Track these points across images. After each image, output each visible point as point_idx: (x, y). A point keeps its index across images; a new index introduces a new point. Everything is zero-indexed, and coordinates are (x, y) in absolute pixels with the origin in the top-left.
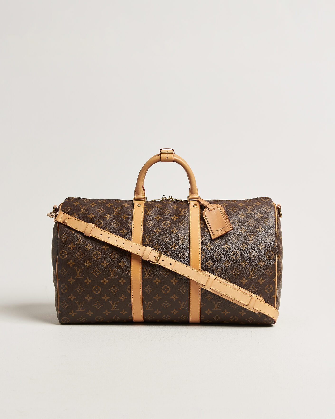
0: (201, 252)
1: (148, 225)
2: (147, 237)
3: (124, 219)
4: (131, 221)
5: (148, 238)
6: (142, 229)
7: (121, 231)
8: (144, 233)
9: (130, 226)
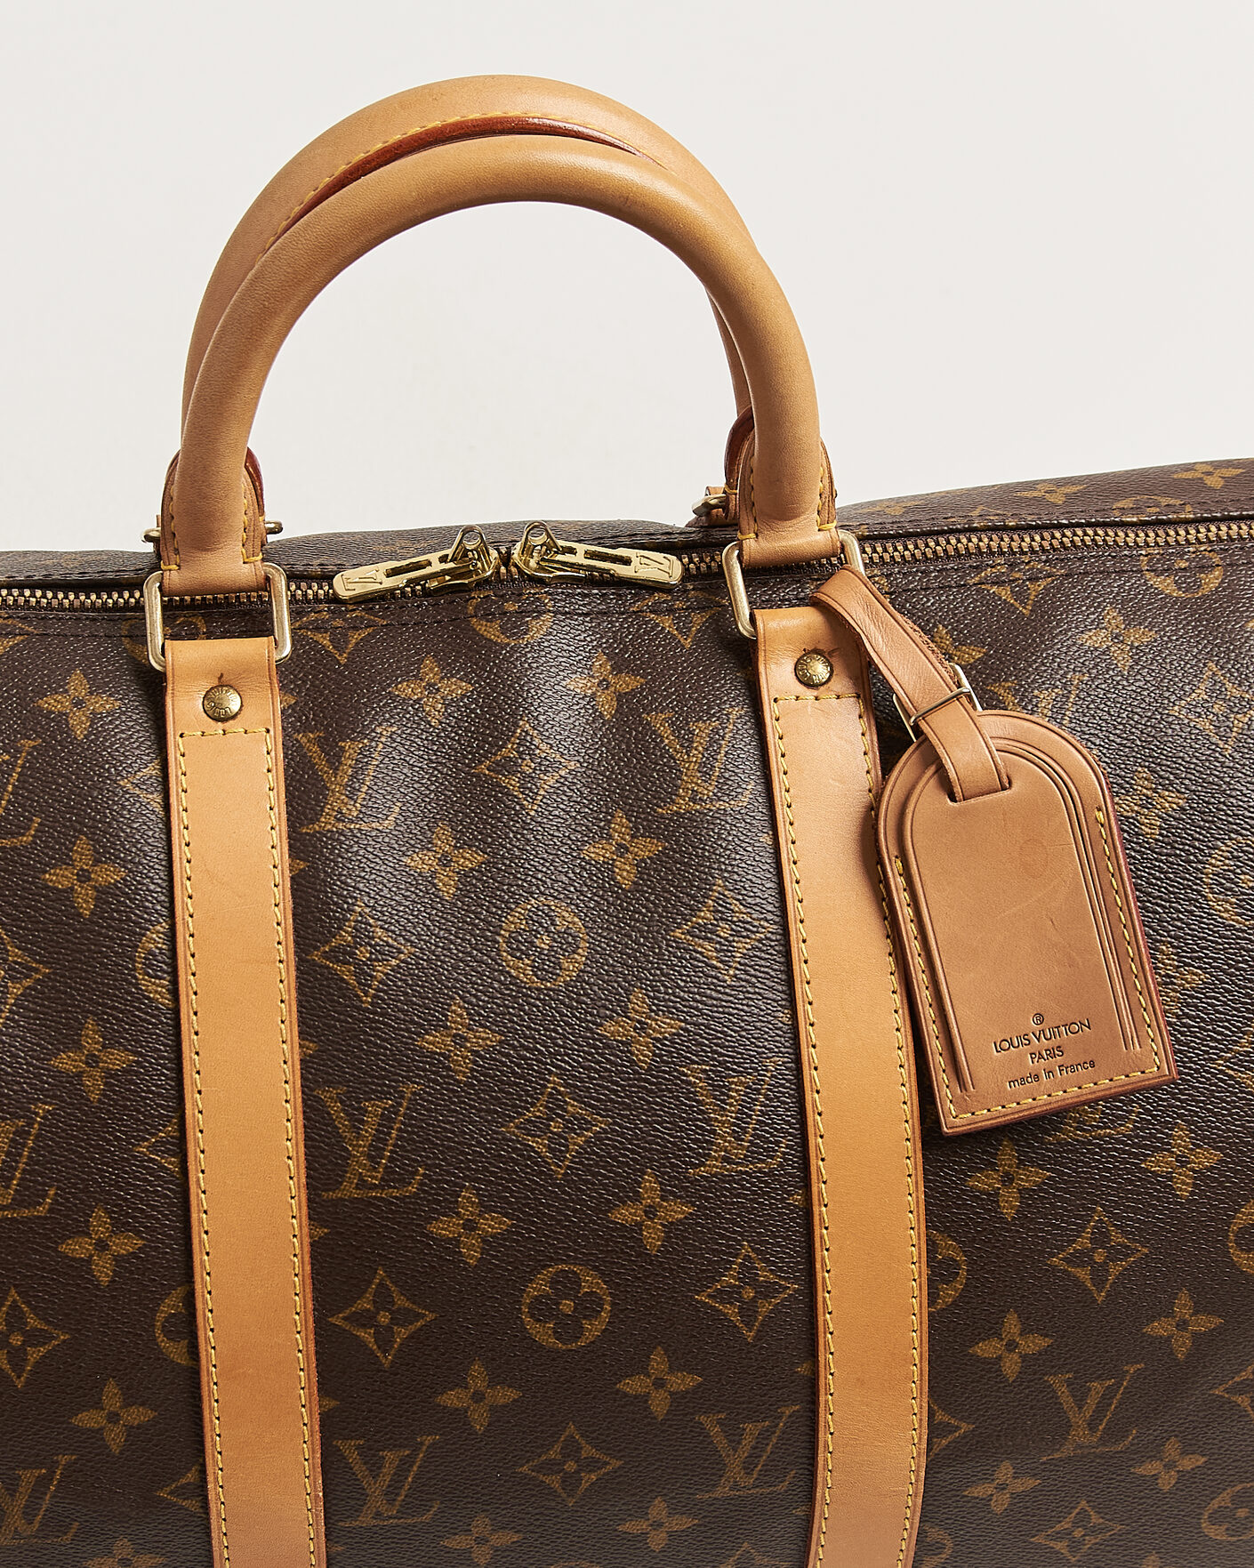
0: (932, 1247)
1: (347, 973)
2: (356, 1121)
3: (85, 903)
4: (163, 927)
5: (369, 1131)
6: (290, 1030)
7: (67, 1062)
8: (314, 1074)
9: (156, 990)
